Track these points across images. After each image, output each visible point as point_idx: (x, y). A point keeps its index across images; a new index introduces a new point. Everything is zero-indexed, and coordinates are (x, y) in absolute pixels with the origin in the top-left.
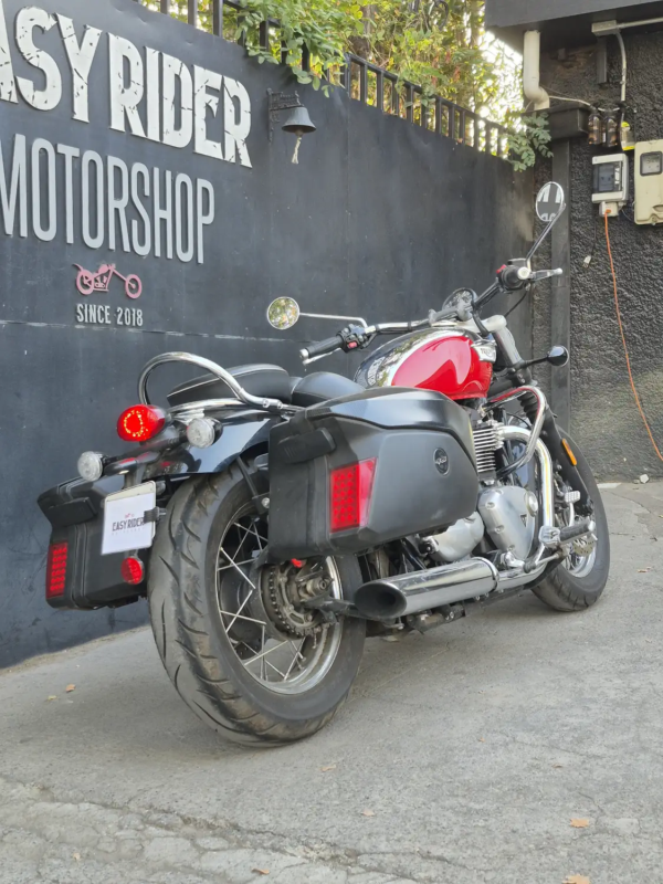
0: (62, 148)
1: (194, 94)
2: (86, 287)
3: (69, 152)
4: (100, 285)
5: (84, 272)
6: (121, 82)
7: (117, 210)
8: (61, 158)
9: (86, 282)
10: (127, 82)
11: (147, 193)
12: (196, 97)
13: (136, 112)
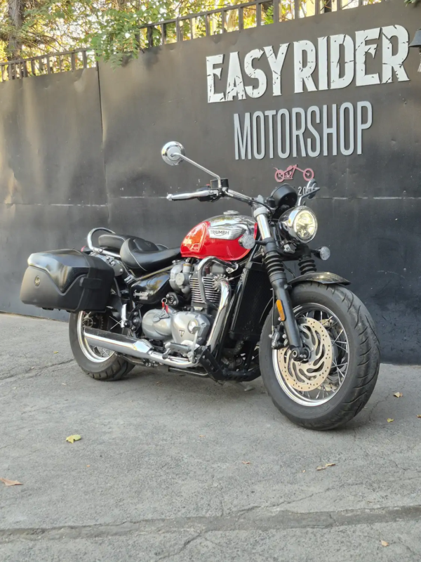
0: (267, 113)
1: (355, 50)
2: (280, 178)
3: (270, 113)
4: (288, 176)
5: (278, 171)
6: (301, 66)
7: (297, 136)
8: (266, 118)
9: (279, 176)
10: (304, 64)
11: (318, 121)
12: (357, 52)
13: (311, 78)
